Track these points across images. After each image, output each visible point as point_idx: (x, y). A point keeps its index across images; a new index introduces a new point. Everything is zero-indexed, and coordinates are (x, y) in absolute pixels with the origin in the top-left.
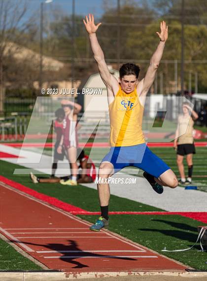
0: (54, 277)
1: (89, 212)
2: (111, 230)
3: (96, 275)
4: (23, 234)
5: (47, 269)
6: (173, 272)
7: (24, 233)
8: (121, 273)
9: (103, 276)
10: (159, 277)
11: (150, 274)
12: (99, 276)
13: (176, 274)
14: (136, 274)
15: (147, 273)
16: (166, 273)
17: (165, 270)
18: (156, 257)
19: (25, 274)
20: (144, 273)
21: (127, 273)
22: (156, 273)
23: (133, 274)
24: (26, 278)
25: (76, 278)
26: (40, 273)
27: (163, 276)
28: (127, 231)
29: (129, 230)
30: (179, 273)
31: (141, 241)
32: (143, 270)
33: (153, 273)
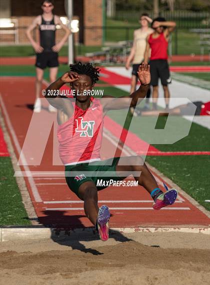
0: (41, 235)
1: (160, 152)
2: (165, 175)
4: (49, 180)
6: (192, 228)
8: (126, 229)
10: (174, 234)
11: (163, 231)
13: (196, 231)
14: (145, 230)
15: (160, 230)
16: (184, 230)
17: (183, 226)
18: (188, 209)
19: (4, 231)
20: (156, 230)
21: (134, 229)
22: (172, 230)
23: (141, 231)
24: (5, 235)
25: (69, 235)
26: (23, 230)
27: (178, 232)
28: (186, 176)
29: (189, 175)
30: (200, 230)
31: (191, 188)
32: (156, 226)
33: (167, 229)
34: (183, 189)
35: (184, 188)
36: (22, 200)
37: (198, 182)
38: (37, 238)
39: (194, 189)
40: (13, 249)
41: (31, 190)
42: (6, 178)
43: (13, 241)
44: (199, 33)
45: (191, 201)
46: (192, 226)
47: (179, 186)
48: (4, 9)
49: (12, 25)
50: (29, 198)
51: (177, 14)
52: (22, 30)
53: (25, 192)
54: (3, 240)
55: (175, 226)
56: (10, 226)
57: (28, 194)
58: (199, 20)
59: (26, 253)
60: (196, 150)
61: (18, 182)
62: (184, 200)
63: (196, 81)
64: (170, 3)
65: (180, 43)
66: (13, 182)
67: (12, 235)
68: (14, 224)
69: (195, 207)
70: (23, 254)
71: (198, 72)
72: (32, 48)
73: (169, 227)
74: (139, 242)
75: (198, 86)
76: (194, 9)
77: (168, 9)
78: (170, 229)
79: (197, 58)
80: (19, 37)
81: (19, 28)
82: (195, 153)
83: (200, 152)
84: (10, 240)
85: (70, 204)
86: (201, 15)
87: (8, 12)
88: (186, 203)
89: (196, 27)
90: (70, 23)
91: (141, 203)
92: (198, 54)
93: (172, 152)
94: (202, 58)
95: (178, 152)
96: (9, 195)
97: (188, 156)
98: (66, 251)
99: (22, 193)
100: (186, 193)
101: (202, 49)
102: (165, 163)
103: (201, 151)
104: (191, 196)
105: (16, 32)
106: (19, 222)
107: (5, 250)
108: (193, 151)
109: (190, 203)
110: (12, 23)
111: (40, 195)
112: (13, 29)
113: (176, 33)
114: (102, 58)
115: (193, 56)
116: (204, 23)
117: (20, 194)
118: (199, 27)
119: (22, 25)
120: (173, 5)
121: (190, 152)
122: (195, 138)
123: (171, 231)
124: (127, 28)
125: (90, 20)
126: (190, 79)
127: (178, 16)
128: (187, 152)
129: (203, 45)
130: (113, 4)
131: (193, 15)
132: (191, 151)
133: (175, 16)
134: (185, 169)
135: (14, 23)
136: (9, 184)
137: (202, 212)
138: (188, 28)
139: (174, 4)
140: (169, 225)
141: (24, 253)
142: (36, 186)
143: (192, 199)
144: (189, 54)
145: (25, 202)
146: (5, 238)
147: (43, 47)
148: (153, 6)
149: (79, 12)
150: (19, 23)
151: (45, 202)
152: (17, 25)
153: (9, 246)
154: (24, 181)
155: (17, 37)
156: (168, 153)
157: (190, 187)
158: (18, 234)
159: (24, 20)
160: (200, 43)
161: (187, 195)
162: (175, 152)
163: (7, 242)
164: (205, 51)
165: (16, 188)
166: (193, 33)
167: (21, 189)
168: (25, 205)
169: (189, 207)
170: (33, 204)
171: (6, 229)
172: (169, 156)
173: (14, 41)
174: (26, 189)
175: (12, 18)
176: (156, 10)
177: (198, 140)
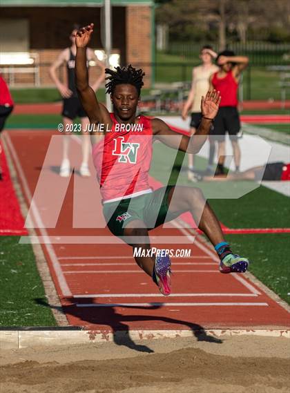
0: (68, 339)
3: (141, 335)
4: (81, 266)
5: (65, 324)
6: (271, 330)
7: (83, 265)
8: (183, 331)
9: (153, 336)
10: (246, 338)
11: (233, 334)
12: (146, 336)
13: (275, 333)
15: (228, 332)
16: (260, 332)
17: (259, 327)
18: (266, 304)
19: (22, 334)
20: (223, 332)
22: (245, 332)
24: (23, 340)
25: (107, 340)
26: (46, 332)
27: (252, 336)
28: (264, 260)
29: (266, 260)
30: (281, 332)
31: (269, 277)
32: (223, 328)
33: (238, 331)
34: (258, 278)
35: (260, 277)
36: (44, 293)
37: (278, 268)
38: (64, 344)
39: (273, 278)
40: (33, 358)
41: (57, 280)
42: (24, 264)
43: (34, 348)
44: (280, 71)
45: (269, 295)
46: (271, 327)
47: (253, 274)
48: (21, 39)
49: (31, 62)
50: (55, 291)
51: (250, 46)
52: (45, 68)
53: (48, 284)
54: (20, 347)
55: (247, 328)
56: (29, 327)
57: (53, 286)
58: (280, 54)
59: (51, 363)
60: (276, 227)
61: (40, 270)
62: (260, 294)
63: (276, 135)
64: (241, 31)
65: (253, 85)
66: (33, 270)
67: (32, 340)
68: (35, 324)
69: (274, 302)
70: (46, 365)
71: (278, 123)
72: (57, 91)
73: (240, 329)
74: (201, 349)
75: (278, 142)
76: (273, 39)
77: (238, 40)
78: (241, 331)
79: (277, 104)
80: (41, 76)
81: (41, 65)
82: (275, 230)
83: (280, 229)
84: (29, 346)
85: (108, 298)
86: (281, 47)
87: (26, 44)
88: (263, 297)
89: (276, 64)
90: (108, 58)
91: (203, 296)
92: (278, 99)
93: (243, 230)
94: (283, 104)
95: (252, 230)
96: (28, 286)
97: (265, 235)
98: (104, 361)
99: (45, 283)
100: (264, 283)
101: (283, 93)
102: (235, 244)
103: (283, 228)
104: (270, 287)
105: (36, 70)
106: (41, 322)
107: (22, 359)
108: (272, 228)
109: (267, 296)
110: (31, 58)
111: (69, 286)
112: (33, 66)
113: (249, 71)
114: (151, 105)
115: (271, 101)
116: (286, 57)
117: (43, 286)
118: (280, 64)
119: (45, 61)
120: (244, 34)
121: (267, 229)
122: (274, 210)
123: (243, 333)
124: (184, 65)
125: (135, 54)
126: (267, 132)
127: (251, 49)
128: (264, 230)
129: (284, 87)
130: (165, 33)
131: (272, 47)
132: (268, 227)
133: (248, 48)
134: (262, 252)
135: (34, 59)
136: (28, 272)
137: (284, 309)
138: (265, 65)
139: (246, 33)
140: (240, 326)
141: (48, 363)
142: (64, 274)
143: (271, 291)
144: (266, 99)
145: (49, 296)
146: (23, 343)
147: (72, 90)
148: (217, 36)
149: (120, 44)
150: (40, 57)
151: (75, 296)
152: (38, 61)
153: (27, 355)
154: (48, 268)
155: (38, 77)
156: (239, 230)
157: (267, 276)
158: (40, 338)
159: (47, 55)
160: (280, 84)
161: (264, 286)
162: (248, 230)
163: (26, 349)
164: (287, 95)
165: (37, 278)
166: (271, 71)
167: (44, 278)
168: (49, 300)
169: (267, 303)
170: (59, 297)
171: (24, 332)
172: (239, 235)
173: (34, 82)
174: (50, 278)
175: (30, 52)
176: (222, 41)
177: (278, 213)
